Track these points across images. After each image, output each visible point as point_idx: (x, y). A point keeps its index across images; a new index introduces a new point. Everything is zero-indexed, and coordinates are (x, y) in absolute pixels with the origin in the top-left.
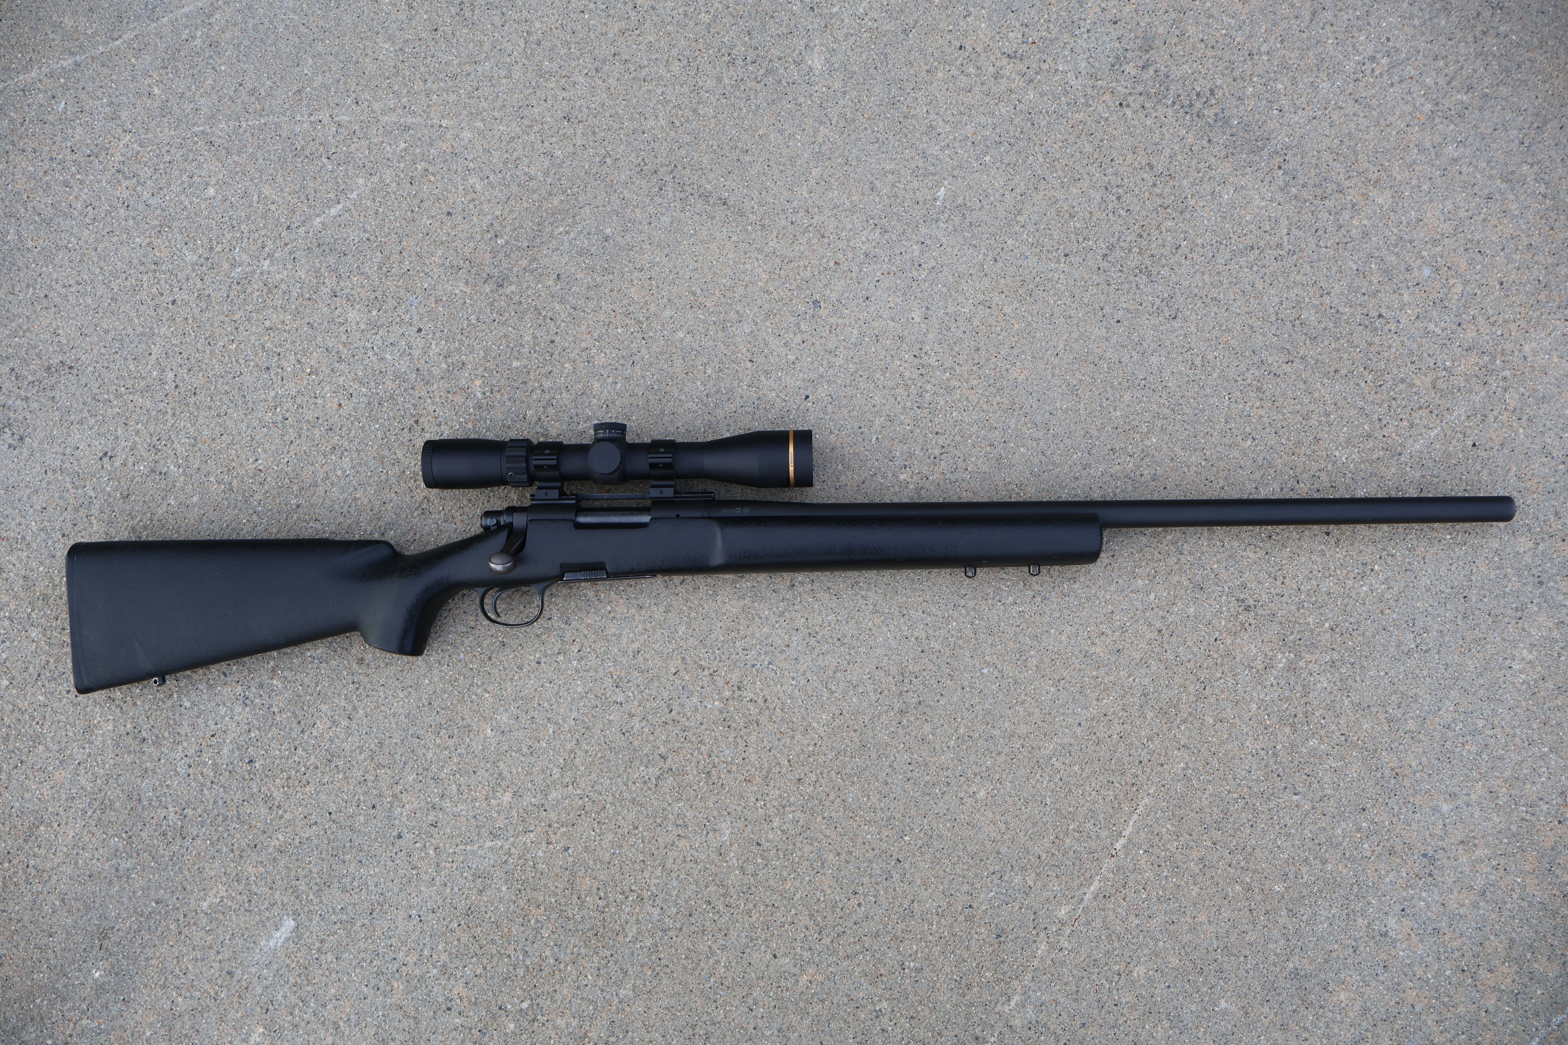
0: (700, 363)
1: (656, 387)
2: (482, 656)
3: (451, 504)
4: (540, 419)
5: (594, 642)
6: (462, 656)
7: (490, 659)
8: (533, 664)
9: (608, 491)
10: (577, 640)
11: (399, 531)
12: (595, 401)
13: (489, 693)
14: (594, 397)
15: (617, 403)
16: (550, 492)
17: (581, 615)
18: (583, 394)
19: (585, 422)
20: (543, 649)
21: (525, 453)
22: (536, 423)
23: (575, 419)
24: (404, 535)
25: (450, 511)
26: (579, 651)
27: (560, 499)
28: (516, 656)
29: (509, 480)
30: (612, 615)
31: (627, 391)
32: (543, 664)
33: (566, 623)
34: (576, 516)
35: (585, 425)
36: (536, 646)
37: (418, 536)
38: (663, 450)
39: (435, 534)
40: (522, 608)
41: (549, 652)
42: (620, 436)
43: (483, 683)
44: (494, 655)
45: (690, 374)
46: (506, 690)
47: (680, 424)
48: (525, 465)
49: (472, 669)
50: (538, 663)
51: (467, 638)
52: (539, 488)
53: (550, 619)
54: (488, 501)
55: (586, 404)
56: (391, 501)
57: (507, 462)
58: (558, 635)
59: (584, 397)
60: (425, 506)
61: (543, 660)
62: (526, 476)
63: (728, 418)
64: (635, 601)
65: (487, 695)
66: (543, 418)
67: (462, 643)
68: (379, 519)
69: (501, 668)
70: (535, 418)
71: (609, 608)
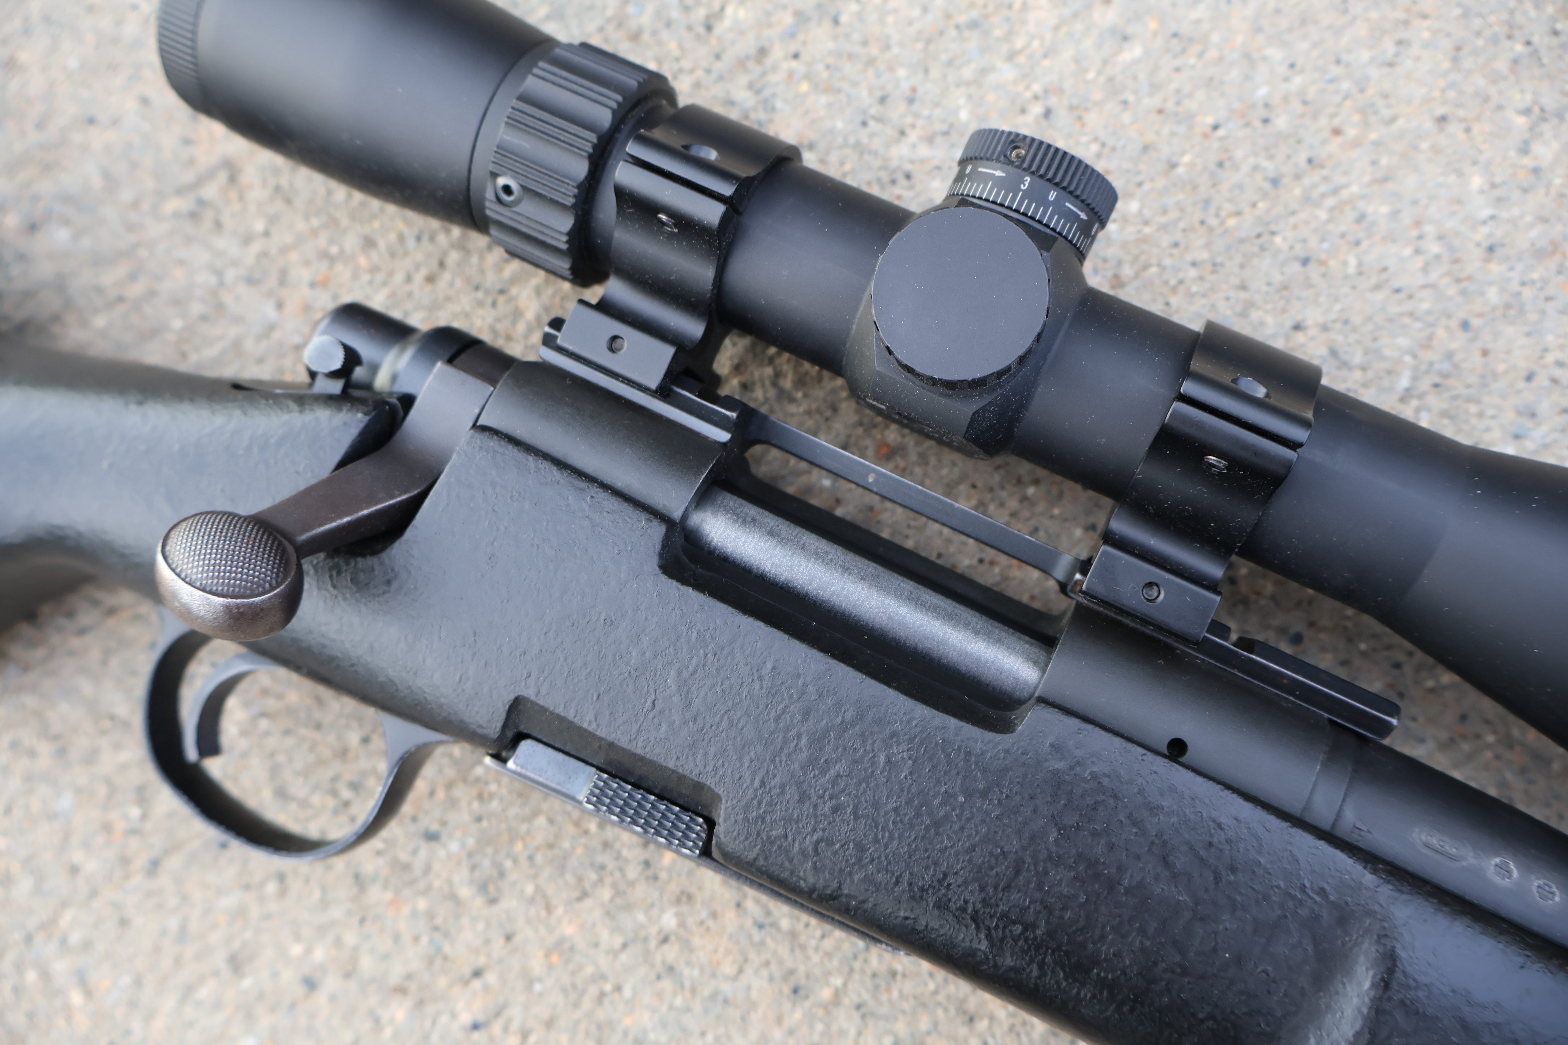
0: (1524, 99)
1: (1281, 122)
2: (134, 843)
3: (301, 226)
4: (762, 52)
5: (549, 1024)
6: (66, 802)
7: (154, 867)
8: (289, 977)
9: (888, 454)
10: (491, 978)
11: (86, 242)
12: (1006, 73)
13: (88, 993)
14: (1011, 57)
15: (1092, 118)
16: (630, 336)
17: (550, 890)
18: (973, 25)
19: (930, 140)
20: (350, 938)
21: (604, 117)
22: (741, 64)
23: (897, 111)
24: (99, 261)
25: (285, 250)
26: (476, 1027)
27: (663, 392)
28: (241, 913)
29: (492, 210)
30: (671, 952)
31: (1155, 88)
32: (321, 997)
33: (483, 887)
34: (702, 498)
35: (924, 151)
36: (336, 913)
37: (136, 290)
38: (1260, 392)
39: (196, 309)
40: (353, 738)
41: (367, 964)
42: (1072, 232)
43: (87, 945)
44: (174, 863)
45: (1454, 128)
46: (149, 1018)
47: (1313, 316)
48: (580, 169)
49: (74, 870)
50: (311, 984)
51: (117, 747)
52: (604, 307)
53: (432, 837)
54: (431, 279)
55: (968, 73)
56: (115, 122)
57: (513, 123)
58: (430, 915)
59: (974, 40)
60: (211, 191)
61: (331, 983)
62: (565, 223)
63: (1542, 380)
64: (783, 950)
65: (76, 998)
66: (777, 52)
67: (91, 758)
68: (48, 168)
69: (173, 924)
70: (747, 45)
71: (669, 920)
